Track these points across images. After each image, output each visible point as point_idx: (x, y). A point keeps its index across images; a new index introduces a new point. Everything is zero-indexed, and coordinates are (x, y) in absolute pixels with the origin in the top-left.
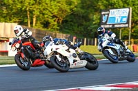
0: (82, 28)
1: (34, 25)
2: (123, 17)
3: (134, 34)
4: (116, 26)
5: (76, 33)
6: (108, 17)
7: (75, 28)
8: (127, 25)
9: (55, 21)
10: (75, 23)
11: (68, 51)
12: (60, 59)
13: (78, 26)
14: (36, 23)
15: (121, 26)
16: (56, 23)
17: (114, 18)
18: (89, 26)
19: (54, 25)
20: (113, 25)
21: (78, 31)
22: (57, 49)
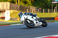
0: (44, 4)
1: (19, 3)
5: (41, 6)
10: (40, 1)
11: (32, 18)
12: (29, 22)
14: (20, 2)
16: (30, 2)
18: (47, 3)
19: (29, 3)
21: (42, 5)
22: (27, 17)
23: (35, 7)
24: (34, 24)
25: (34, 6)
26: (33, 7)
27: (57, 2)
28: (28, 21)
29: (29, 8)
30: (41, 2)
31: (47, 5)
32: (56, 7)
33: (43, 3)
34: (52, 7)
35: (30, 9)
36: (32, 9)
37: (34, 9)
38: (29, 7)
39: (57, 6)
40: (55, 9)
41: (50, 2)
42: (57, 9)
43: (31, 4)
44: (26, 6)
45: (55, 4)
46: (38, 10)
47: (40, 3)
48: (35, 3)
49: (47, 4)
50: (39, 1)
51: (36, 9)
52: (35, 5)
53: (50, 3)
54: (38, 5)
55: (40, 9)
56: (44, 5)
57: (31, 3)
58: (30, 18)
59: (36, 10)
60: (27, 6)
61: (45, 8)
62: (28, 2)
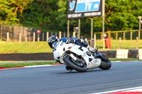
0: (48, 19)
2: (94, 3)
3: (111, 25)
4: (86, 15)
6: (76, 4)
7: (40, 19)
8: (99, 13)
9: (13, 11)
10: (39, 13)
13: (44, 16)
15: (93, 14)
16: (15, 14)
17: (84, 4)
18: (57, 16)
19: (12, 16)
20: (83, 13)
21: (44, 22)
22: (69, 48)
23: (26, 28)
24: (85, 64)
25: (25, 25)
26: (22, 27)
27: (80, 15)
28: (72, 55)
29: (13, 29)
30: (42, 15)
31: (56, 22)
32: (77, 26)
33: (46, 18)
34: (68, 28)
35: (15, 32)
36: (19, 32)
37: (23, 33)
38: (10, 27)
39: (81, 25)
40: (74, 33)
41: (64, 15)
42: (79, 32)
43: (18, 20)
44: (3, 24)
45: (76, 19)
46: (34, 34)
47: (38, 18)
48: (27, 16)
49: (56, 19)
50: (37, 13)
51: (28, 31)
52: (27, 22)
53: (63, 18)
54: (33, 21)
55: (38, 31)
56: (47, 23)
57: (17, 18)
58: (75, 49)
59: (29, 33)
60: (6, 24)
61: (50, 29)
62: (9, 15)
